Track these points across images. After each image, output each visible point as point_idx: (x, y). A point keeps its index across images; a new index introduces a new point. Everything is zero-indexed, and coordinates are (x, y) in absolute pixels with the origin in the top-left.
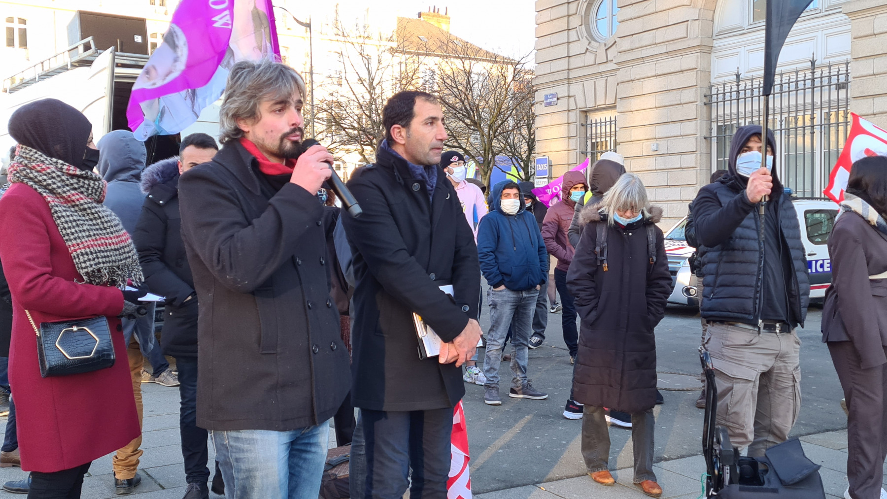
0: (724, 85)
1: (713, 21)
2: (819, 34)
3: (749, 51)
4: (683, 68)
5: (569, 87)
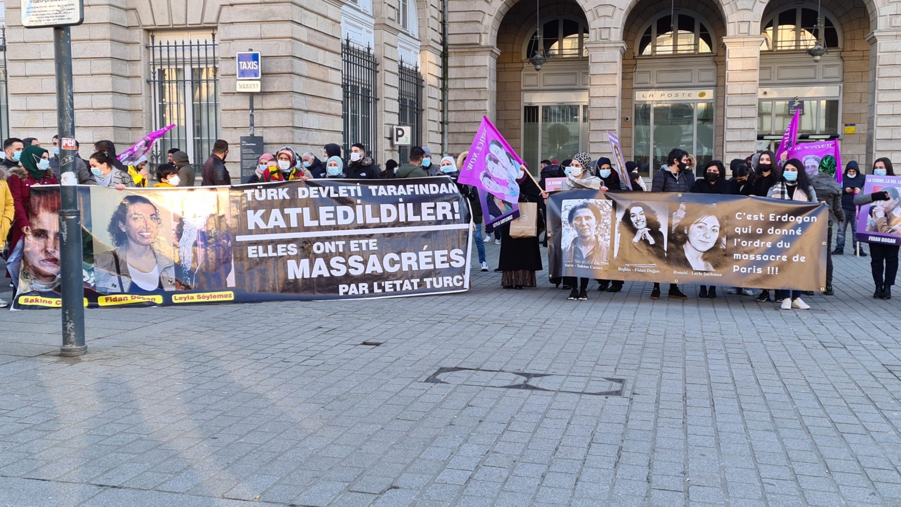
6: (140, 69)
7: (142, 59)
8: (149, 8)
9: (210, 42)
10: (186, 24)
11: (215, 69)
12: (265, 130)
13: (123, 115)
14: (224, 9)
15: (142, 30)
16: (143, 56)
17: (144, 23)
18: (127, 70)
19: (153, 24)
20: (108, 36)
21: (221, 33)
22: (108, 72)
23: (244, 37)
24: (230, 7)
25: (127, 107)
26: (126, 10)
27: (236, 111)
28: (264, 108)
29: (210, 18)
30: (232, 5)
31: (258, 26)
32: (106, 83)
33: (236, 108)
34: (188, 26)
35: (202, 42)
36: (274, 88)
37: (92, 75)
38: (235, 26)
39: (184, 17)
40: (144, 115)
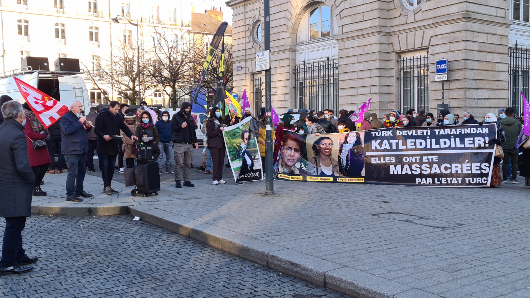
0: (300, 65)
1: (296, 38)
2: (330, 46)
3: (309, 52)
4: (285, 58)
5: (246, 63)
6: (394, 73)
7: (395, 68)
8: (398, 42)
9: (426, 56)
10: (415, 48)
11: (428, 70)
12: (451, 101)
13: (385, 96)
14: (433, 38)
15: (395, 53)
16: (395, 66)
17: (396, 50)
18: (388, 74)
19: (400, 50)
20: (378, 58)
21: (431, 51)
22: (377, 75)
23: (441, 52)
24: (435, 37)
25: (387, 92)
26: (388, 44)
27: (437, 91)
28: (450, 88)
29: (426, 44)
30: (436, 36)
31: (448, 45)
32: (376, 81)
33: (437, 89)
34: (416, 49)
35: (422, 56)
36: (456, 77)
37: (371, 77)
38: (437, 46)
39: (413, 44)
40: (395, 95)
